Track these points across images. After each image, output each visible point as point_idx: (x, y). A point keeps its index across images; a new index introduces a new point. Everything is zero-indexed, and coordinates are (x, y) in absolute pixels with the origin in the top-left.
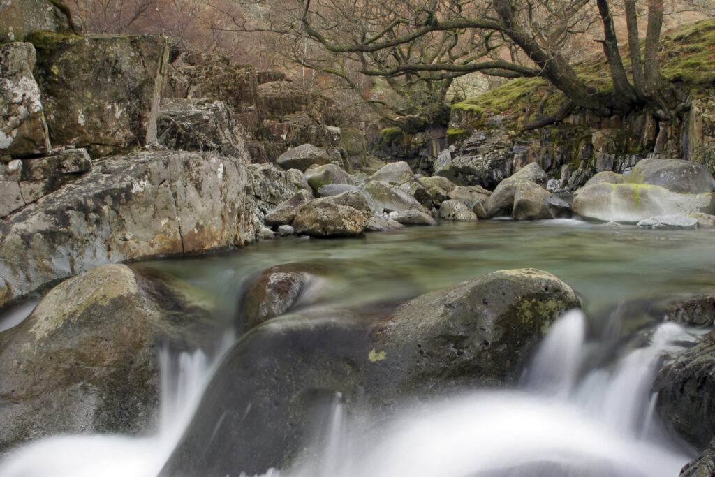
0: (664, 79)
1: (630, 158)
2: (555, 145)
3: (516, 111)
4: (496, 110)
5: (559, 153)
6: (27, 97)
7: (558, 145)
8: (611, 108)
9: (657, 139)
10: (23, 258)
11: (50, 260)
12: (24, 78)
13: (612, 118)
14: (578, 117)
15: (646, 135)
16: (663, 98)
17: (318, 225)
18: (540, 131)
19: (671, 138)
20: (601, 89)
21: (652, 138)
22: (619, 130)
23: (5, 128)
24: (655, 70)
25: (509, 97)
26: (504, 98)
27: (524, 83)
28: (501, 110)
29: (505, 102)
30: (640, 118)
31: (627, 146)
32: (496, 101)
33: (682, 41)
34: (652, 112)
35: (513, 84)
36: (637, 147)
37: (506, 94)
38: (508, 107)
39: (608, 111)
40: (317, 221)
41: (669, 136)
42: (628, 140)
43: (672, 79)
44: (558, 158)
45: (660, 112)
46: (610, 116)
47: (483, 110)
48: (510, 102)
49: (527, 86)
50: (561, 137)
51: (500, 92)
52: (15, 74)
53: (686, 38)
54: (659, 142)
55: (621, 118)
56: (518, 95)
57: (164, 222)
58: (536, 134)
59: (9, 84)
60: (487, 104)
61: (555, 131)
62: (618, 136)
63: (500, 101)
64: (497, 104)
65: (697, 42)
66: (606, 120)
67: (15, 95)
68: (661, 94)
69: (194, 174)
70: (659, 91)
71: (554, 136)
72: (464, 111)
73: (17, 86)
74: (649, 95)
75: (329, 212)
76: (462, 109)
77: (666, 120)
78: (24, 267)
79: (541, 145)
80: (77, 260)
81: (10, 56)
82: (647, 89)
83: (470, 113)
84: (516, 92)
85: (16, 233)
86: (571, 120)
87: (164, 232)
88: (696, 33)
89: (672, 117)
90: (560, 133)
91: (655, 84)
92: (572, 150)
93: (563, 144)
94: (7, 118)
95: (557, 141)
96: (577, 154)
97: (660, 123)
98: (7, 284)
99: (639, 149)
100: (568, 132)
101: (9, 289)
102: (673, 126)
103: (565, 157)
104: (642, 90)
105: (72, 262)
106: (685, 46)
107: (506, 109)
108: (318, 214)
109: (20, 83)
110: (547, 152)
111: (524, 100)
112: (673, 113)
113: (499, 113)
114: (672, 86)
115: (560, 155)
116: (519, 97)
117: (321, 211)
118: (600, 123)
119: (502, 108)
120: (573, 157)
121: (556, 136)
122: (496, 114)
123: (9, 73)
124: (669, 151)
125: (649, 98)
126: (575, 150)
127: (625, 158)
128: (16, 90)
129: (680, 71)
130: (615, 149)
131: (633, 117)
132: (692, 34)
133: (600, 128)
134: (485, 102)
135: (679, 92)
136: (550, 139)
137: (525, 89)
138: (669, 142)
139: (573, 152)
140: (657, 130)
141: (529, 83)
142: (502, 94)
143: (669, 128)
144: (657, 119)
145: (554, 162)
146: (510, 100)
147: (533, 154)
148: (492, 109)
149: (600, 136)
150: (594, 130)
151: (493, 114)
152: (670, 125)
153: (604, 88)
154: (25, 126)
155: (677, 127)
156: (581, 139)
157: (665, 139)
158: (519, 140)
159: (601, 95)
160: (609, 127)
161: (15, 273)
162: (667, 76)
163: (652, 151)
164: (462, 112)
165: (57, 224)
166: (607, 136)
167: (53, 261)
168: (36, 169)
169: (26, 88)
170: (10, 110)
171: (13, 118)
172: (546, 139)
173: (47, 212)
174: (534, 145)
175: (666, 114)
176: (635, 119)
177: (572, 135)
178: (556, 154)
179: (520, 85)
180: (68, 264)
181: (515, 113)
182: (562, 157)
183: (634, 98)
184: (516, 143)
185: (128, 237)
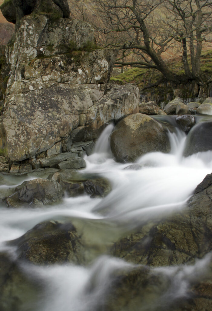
0: (202, 71)
1: (189, 99)
2: (157, 95)
3: (136, 81)
4: (128, 81)
5: (159, 98)
6: (106, 66)
7: (158, 94)
8: (181, 81)
9: (199, 93)
10: (106, 112)
11: (111, 113)
12: (104, 60)
13: (181, 85)
14: (164, 84)
15: (195, 91)
16: (202, 78)
17: (147, 111)
18: (149, 89)
19: (204, 92)
20: (177, 74)
21: (197, 92)
22: (183, 89)
23: (100, 74)
24: (199, 68)
25: (133, 76)
26: (131, 76)
27: (138, 71)
28: (130, 81)
29: (131, 78)
30: (191, 85)
31: (187, 95)
32: (127, 77)
33: (203, 57)
34: (197, 83)
35: (133, 71)
36: (190, 95)
37: (131, 75)
38: (133, 80)
39: (179, 82)
40: (147, 110)
41: (203, 91)
42: (187, 93)
43: (204, 71)
44: (158, 99)
45: (200, 83)
46: (180, 84)
47: (123, 81)
48: (134, 78)
49: (140, 72)
50: (159, 92)
51: (128, 74)
52: (101, 59)
53: (205, 56)
54: (200, 94)
55: (184, 85)
56: (137, 75)
57: (131, 105)
58: (147, 91)
59: (99, 61)
60: (123, 78)
61: (156, 89)
62: (183, 92)
63: (129, 77)
64: (128, 79)
65: (209, 58)
66: (178, 85)
67: (102, 65)
68: (201, 76)
69: (135, 92)
70: (200, 75)
71: (156, 91)
72: (115, 81)
73: (102, 62)
74: (197, 76)
75: (150, 107)
76: (114, 80)
77: (202, 86)
78: (106, 115)
79: (151, 94)
80: (116, 114)
81: (98, 53)
82: (197, 74)
83: (117, 82)
84: (135, 74)
85: (106, 105)
86: (161, 85)
87: (131, 108)
88: (208, 54)
89: (204, 85)
90: (158, 90)
91: (199, 72)
92: (164, 96)
93: (160, 94)
94: (100, 71)
95: (157, 93)
96: (166, 98)
97: (200, 87)
98: (103, 120)
99: (191, 96)
100: (161, 90)
101: (103, 121)
102: (205, 88)
103: (161, 99)
104: (195, 75)
105: (115, 114)
106: (205, 59)
107: (132, 81)
108: (147, 108)
109: (103, 61)
110: (154, 97)
111: (139, 77)
112: (205, 83)
113: (129, 82)
114: (205, 73)
115: (159, 99)
116: (137, 76)
117: (148, 107)
118: (176, 86)
119: (130, 80)
120: (164, 99)
121: (157, 91)
122: (128, 82)
123: (99, 58)
124: (204, 97)
125: (197, 78)
126: (165, 96)
127: (187, 99)
128: (102, 63)
129: (207, 68)
130: (182, 96)
131: (188, 85)
132: (207, 55)
133: (176, 88)
134: (123, 77)
135: (207, 76)
136: (155, 92)
137: (139, 73)
138: (204, 94)
139: (164, 97)
140: (199, 89)
141: (140, 71)
142: (129, 74)
143: (203, 89)
144: (199, 85)
145: (157, 101)
146: (133, 77)
147: (149, 98)
148: (126, 80)
149: (177, 91)
150: (174, 89)
151: (127, 82)
152: (204, 88)
153: (178, 73)
154: (104, 74)
155: (206, 88)
156: (167, 93)
157: (202, 93)
158: (142, 92)
159: (177, 76)
160: (179, 88)
161: (104, 117)
162: (203, 70)
163: (197, 97)
164: (114, 81)
165: (114, 103)
166: (179, 91)
167: (112, 114)
168: (102, 87)
169: (105, 63)
170: (101, 69)
171: (102, 72)
172: (153, 92)
173: (112, 99)
174: (148, 95)
175: (202, 84)
176: (189, 85)
177: (163, 91)
178: (158, 98)
179: (136, 71)
180: (114, 115)
181: (136, 82)
182: (160, 99)
183: (192, 77)
184: (141, 94)
185: (125, 108)
